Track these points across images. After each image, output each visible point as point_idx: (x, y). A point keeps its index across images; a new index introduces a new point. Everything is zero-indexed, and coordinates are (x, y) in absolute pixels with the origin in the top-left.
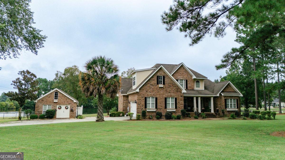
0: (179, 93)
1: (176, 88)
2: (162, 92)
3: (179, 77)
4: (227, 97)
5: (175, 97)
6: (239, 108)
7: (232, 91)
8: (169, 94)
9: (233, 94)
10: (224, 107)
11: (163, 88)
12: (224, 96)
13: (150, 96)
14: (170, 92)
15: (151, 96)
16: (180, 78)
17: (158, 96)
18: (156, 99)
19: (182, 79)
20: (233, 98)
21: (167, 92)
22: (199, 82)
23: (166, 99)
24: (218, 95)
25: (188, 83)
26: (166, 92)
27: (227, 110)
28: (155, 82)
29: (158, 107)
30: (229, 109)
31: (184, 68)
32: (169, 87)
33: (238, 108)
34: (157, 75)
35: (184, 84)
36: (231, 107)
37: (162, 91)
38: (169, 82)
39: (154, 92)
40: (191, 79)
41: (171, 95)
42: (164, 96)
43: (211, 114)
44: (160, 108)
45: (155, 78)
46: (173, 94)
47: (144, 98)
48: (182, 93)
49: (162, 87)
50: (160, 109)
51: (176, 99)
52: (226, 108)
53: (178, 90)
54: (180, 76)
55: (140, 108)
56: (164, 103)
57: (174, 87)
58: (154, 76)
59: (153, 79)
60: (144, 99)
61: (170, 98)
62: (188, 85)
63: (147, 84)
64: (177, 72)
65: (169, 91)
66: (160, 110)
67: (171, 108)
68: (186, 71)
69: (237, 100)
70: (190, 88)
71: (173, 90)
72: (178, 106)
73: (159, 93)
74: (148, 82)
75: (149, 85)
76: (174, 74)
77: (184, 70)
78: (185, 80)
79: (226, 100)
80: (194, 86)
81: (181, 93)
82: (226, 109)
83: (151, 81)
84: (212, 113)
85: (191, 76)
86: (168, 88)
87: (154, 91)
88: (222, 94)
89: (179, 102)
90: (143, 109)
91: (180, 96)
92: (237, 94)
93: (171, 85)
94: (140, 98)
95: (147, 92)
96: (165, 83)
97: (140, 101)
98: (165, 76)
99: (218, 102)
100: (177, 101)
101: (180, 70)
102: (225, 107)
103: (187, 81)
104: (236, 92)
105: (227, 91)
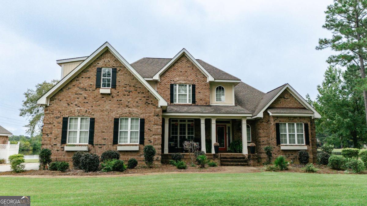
0: (151, 108)
1: (145, 97)
2: (107, 105)
3: (177, 79)
4: (280, 120)
5: (142, 116)
6: (310, 144)
7: (296, 105)
8: (127, 110)
9: (296, 112)
10: (274, 141)
11: (110, 97)
12: (273, 117)
13: (77, 114)
14: (127, 106)
15: (79, 116)
16: (180, 82)
17: (96, 116)
18: (93, 121)
19: (183, 82)
20: (296, 120)
21: (121, 106)
22: (223, 89)
23: (116, 122)
24: (261, 115)
25: (197, 91)
26: (118, 104)
27: (282, 148)
28: (93, 82)
29: (95, 142)
30: (286, 145)
31: (188, 61)
32: (126, 93)
33: (307, 143)
34: (97, 67)
35: (188, 94)
36: (292, 141)
37: (108, 102)
38: (127, 83)
39: (86, 105)
40: (203, 83)
41: (130, 113)
42: (114, 115)
43: (240, 158)
44: (100, 142)
45: (92, 73)
46: (136, 110)
47: (61, 120)
48: (159, 107)
49: (109, 94)
50: (101, 145)
51: (143, 122)
52: (280, 144)
53: (150, 100)
54: (179, 76)
55: (48, 142)
56: (112, 130)
57: (138, 93)
58: (90, 69)
59: (88, 74)
60: (62, 123)
61: (130, 120)
62: (198, 96)
63: (70, 86)
64: (172, 69)
65: (127, 103)
66: (101, 148)
67: (129, 143)
68: (193, 65)
69: (306, 126)
70: (201, 102)
71: (137, 100)
72: (146, 137)
73: (99, 108)
74: (74, 83)
75: (76, 89)
76: (167, 73)
77: (189, 65)
78: (190, 86)
79: (277, 126)
80: (209, 98)
81: (157, 107)
82: (280, 147)
83: (81, 80)
84: (242, 155)
85: (205, 77)
86: (125, 95)
87: (87, 103)
88: (269, 112)
89: (149, 129)
90: (56, 145)
91: (153, 114)
92: (307, 112)
93: (132, 89)
94: (51, 120)
95: (69, 105)
96: (117, 84)
97: (50, 126)
98: (118, 69)
99: (261, 131)
100: (146, 127)
101: (179, 64)
102: (276, 142)
103: (194, 87)
104: (304, 108)
105: (283, 106)
